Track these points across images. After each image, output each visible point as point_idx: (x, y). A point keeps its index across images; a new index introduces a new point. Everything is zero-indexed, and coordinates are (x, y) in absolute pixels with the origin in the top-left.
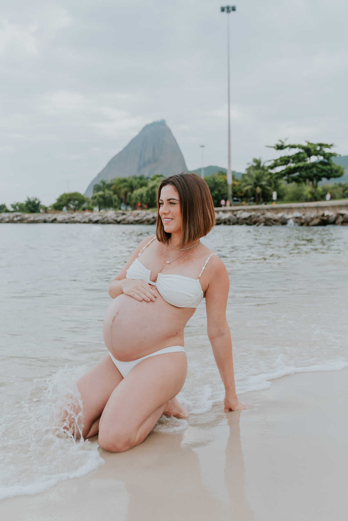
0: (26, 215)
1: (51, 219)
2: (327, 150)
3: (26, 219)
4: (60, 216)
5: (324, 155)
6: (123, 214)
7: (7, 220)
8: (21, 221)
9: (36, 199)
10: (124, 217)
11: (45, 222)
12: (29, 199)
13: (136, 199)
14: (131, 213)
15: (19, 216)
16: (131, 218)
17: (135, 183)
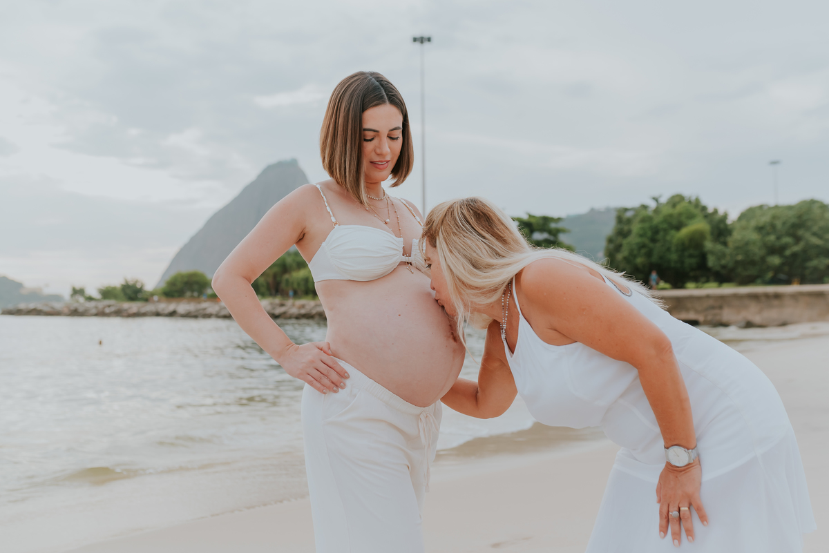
0: (126, 305)
1: (166, 312)
2: (553, 225)
3: (126, 310)
4: (183, 307)
5: (550, 232)
6: (282, 305)
7: (94, 311)
8: (118, 313)
9: (137, 282)
10: (282, 310)
11: (158, 314)
12: (126, 281)
13: (299, 284)
14: (293, 305)
15: (113, 305)
16: (294, 311)
17: (289, 260)
